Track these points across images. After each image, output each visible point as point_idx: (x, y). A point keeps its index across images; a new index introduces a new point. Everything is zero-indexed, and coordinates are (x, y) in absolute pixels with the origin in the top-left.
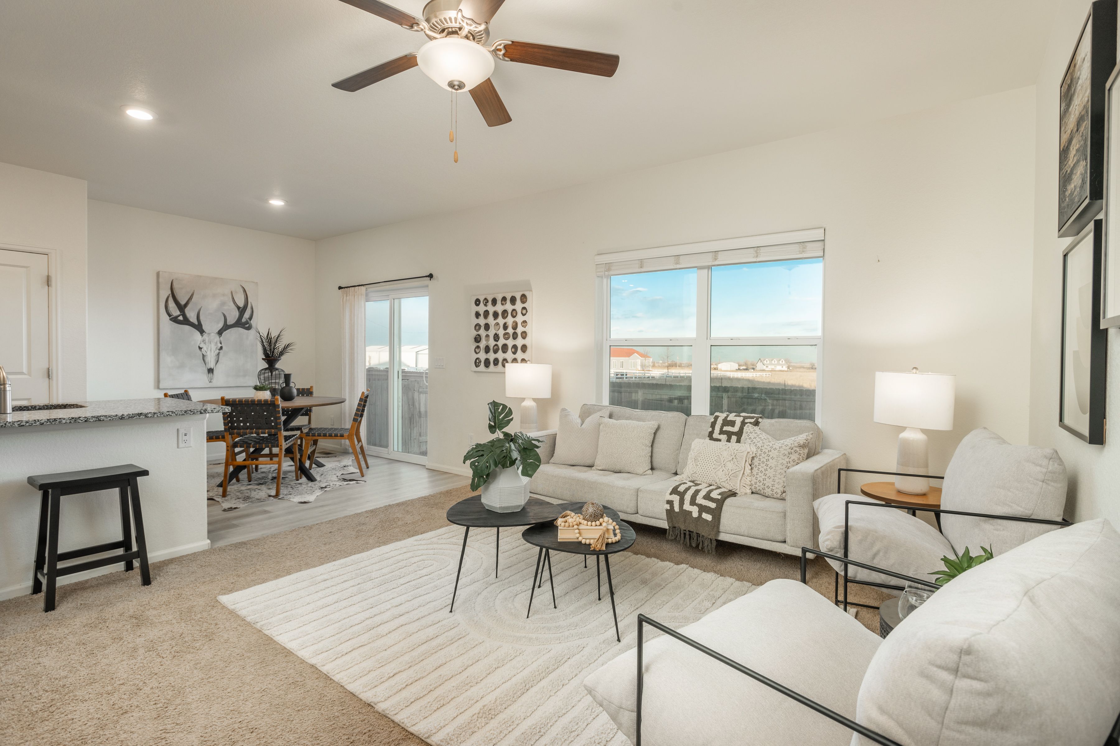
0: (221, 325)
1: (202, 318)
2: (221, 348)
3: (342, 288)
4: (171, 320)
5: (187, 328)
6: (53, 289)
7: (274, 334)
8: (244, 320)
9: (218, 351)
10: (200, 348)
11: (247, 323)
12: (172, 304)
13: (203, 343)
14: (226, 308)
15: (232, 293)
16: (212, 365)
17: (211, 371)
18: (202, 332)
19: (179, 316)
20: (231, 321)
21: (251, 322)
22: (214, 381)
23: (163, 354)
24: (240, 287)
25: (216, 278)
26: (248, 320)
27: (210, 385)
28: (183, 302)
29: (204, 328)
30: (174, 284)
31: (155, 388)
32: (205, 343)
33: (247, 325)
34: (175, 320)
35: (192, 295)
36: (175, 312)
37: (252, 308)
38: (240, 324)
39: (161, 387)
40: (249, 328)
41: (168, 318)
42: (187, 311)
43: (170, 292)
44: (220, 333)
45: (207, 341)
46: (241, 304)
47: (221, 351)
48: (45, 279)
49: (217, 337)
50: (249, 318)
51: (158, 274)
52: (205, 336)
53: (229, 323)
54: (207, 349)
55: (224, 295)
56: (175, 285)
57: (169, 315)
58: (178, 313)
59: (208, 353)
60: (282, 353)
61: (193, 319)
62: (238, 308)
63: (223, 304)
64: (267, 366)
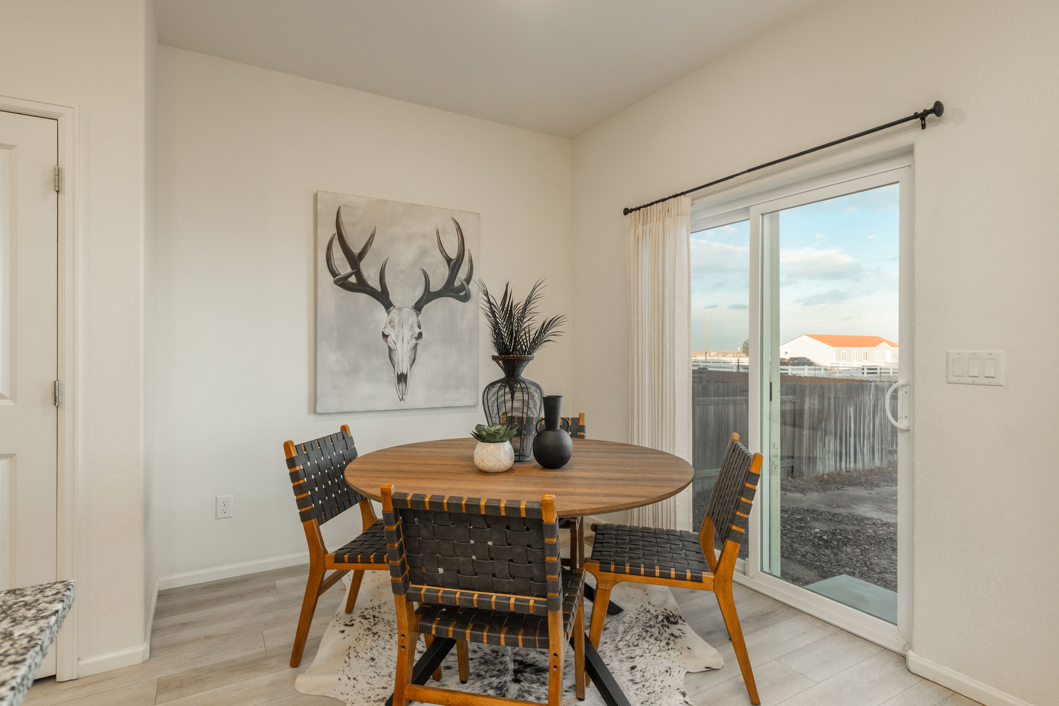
0: (419, 293)
1: (388, 280)
2: (420, 335)
3: (631, 211)
4: (336, 282)
5: (363, 297)
6: (66, 197)
7: (518, 299)
8: (457, 283)
9: (414, 341)
10: (385, 336)
11: (462, 288)
12: (338, 254)
13: (389, 326)
14: (427, 260)
15: (438, 232)
16: (403, 367)
17: (402, 378)
18: (388, 305)
19: (350, 276)
20: (437, 284)
21: (470, 286)
22: (408, 397)
23: (323, 347)
24: (452, 222)
25: (413, 205)
26: (465, 283)
27: (401, 405)
28: (356, 250)
29: (392, 298)
30: (342, 214)
31: (309, 413)
32: (393, 327)
33: (463, 294)
34: (342, 283)
35: (372, 237)
36: (344, 268)
37: (471, 261)
38: (451, 291)
39: (319, 410)
40: (466, 298)
41: (331, 279)
42: (363, 265)
43: (335, 231)
44: (418, 307)
45: (396, 322)
46: (453, 254)
47: (419, 341)
48: (50, 175)
49: (414, 313)
50: (465, 280)
51: (316, 196)
52: (394, 311)
53: (432, 290)
54: (397, 337)
55: (424, 236)
56: (344, 219)
57: (334, 274)
58: (349, 270)
59: (399, 345)
60: (536, 343)
61: (373, 282)
62: (449, 260)
63: (424, 252)
64: (501, 375)
